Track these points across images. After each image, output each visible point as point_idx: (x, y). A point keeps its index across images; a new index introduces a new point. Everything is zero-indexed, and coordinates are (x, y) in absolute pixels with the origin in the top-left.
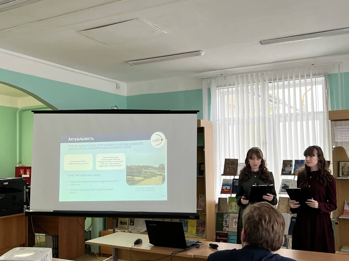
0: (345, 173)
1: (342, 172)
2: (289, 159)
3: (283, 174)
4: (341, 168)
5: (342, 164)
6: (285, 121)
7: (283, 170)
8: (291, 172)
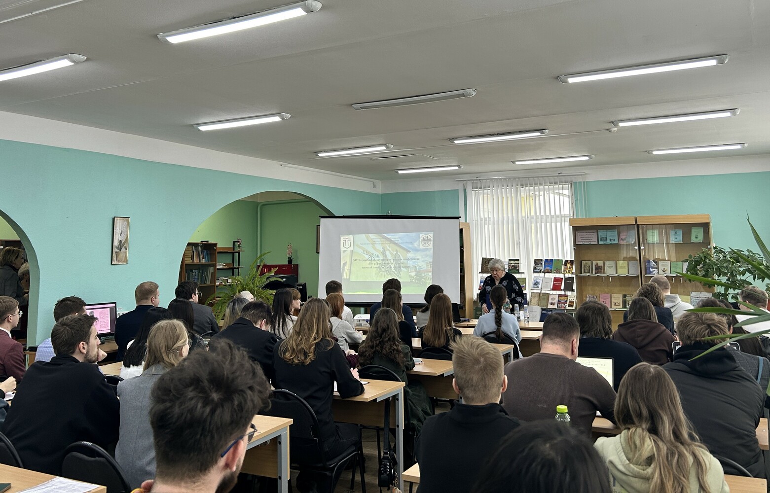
0: (587, 271)
1: (584, 269)
2: (540, 258)
3: (534, 272)
4: (583, 266)
5: (584, 263)
6: (537, 223)
7: (535, 268)
8: (541, 270)
